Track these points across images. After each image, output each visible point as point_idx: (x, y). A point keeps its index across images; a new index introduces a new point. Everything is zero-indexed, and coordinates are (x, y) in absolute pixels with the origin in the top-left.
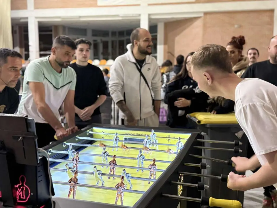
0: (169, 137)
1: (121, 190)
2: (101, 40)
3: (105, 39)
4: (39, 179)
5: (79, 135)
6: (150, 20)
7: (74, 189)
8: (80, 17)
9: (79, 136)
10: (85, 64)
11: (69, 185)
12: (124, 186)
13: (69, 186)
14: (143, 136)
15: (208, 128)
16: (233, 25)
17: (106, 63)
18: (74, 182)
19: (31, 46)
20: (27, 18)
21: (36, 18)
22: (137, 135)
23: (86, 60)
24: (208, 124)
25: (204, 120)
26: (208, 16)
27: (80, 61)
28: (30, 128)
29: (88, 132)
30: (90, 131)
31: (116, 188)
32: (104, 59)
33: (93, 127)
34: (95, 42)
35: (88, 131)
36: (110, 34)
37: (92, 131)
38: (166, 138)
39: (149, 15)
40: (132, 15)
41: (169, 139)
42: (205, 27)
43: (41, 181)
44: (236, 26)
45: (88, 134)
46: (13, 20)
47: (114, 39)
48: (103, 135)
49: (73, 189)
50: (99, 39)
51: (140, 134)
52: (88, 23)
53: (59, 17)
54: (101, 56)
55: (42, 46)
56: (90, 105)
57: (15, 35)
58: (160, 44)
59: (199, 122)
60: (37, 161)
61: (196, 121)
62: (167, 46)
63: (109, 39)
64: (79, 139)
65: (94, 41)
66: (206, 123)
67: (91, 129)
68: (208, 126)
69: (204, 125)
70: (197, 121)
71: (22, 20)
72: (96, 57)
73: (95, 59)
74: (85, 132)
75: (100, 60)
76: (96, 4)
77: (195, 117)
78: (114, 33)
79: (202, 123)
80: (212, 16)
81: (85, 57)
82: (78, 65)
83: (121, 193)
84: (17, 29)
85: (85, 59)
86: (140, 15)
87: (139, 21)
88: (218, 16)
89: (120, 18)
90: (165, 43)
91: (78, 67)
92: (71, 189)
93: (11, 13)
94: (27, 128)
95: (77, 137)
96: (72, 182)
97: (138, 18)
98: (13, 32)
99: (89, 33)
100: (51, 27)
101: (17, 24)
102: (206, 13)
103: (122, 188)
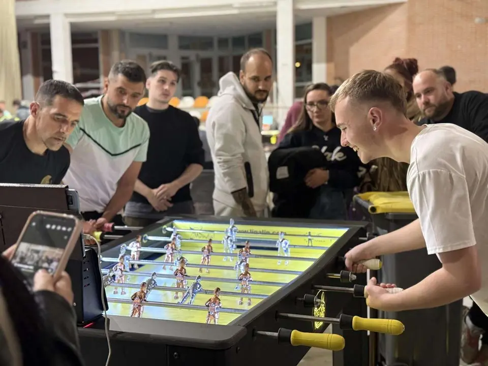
0: (310, 235)
1: (214, 310)
2: (197, 56)
3: (204, 54)
4: (85, 282)
5: (149, 233)
6: (296, 13)
7: (140, 310)
8: (154, 11)
9: (149, 236)
10: (165, 107)
11: (131, 303)
12: (219, 303)
13: (132, 306)
14: (263, 234)
15: (389, 220)
16: (471, 18)
17: (208, 102)
18: (140, 298)
19: (56, 72)
20: (48, 16)
21: (67, 15)
22: (253, 233)
23: (167, 100)
24: (390, 214)
25: (383, 206)
26: (418, 1)
27: (155, 100)
28: (72, 204)
29: (165, 228)
30: (168, 227)
31: (207, 306)
32: (203, 94)
33: (174, 220)
34: (185, 61)
35: (165, 226)
36: (216, 44)
37: (172, 226)
38: (304, 236)
39: (295, 2)
40: (258, 5)
41: (310, 237)
42: (411, 23)
43: (88, 285)
44: (477, 20)
45: (164, 232)
46: (20, 21)
47: (223, 53)
48: (190, 234)
49: (137, 309)
50: (192, 55)
51: (258, 231)
52: (171, 22)
53: (112, 13)
54: (197, 90)
55: (79, 72)
56: (169, 181)
57: (23, 51)
58: (319, 62)
59: (374, 209)
60: (83, 255)
61: (368, 207)
62: (332, 65)
63: (214, 54)
64: (148, 240)
65: (183, 58)
66: (387, 211)
67: (170, 223)
68: (390, 217)
69: (383, 215)
70: (370, 207)
71: (38, 22)
72: (188, 92)
73: (185, 95)
74: (160, 228)
75: (195, 98)
77: (368, 201)
78: (223, 42)
79: (379, 211)
81: (166, 94)
82: (151, 109)
83: (215, 313)
84: (28, 38)
85: (166, 98)
86: (275, 4)
87: (274, 16)
89: (235, 12)
90: (330, 58)
91: (150, 111)
92: (134, 309)
93: (16, 8)
94: (68, 204)
95: (145, 237)
96: (137, 300)
97: (271, 9)
98: (21, 45)
99: (173, 43)
100: (96, 33)
101: (27, 30)
103: (216, 307)
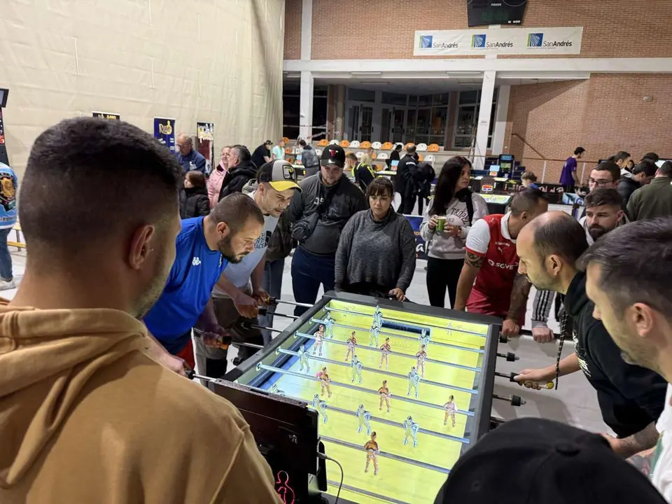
2: (394, 108)
3: (398, 107)
16: (639, 96)
20: (300, 73)
21: (312, 72)
26: (598, 80)
33: (331, 299)
36: (408, 100)
39: (497, 73)
42: (591, 96)
47: (412, 107)
50: (390, 107)
53: (350, 73)
58: (500, 120)
62: (511, 124)
63: (406, 108)
65: (384, 109)
76: (412, 53)
78: (413, 98)
80: (605, 79)
86: (482, 72)
87: (481, 82)
88: (615, 79)
90: (510, 117)
93: (284, 65)
99: (378, 97)
100: (326, 87)
102: (594, 75)
